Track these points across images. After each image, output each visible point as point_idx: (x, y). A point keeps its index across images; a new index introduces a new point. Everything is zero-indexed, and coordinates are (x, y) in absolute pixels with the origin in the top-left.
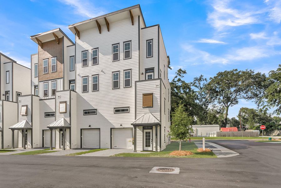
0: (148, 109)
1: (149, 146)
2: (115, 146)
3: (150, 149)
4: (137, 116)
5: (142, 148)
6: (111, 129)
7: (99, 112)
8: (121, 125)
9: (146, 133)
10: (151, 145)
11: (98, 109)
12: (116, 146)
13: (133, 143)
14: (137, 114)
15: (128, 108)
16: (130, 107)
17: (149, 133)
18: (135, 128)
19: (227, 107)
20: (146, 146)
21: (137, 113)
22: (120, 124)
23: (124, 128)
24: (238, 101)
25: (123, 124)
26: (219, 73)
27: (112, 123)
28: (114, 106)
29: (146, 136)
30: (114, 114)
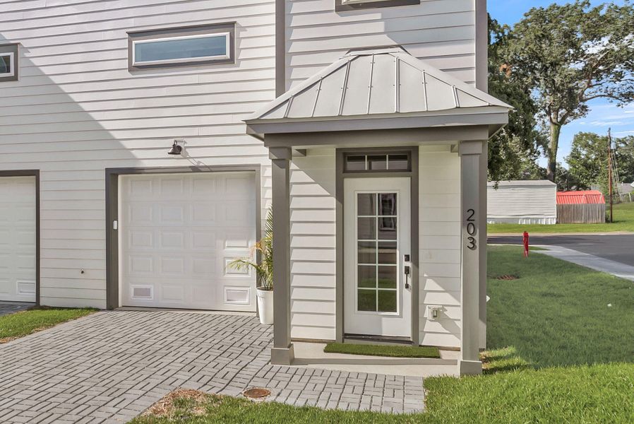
0: (376, 14)
1: (388, 303)
2: (138, 292)
3: (395, 324)
4: (295, 73)
5: (332, 321)
6: (112, 176)
7: (36, 62)
8: (177, 150)
9: (365, 201)
10: (404, 297)
11: (25, 44)
12: (146, 292)
13: (260, 274)
14: (295, 61)
15: (227, 34)
16: (241, 22)
17: (388, 202)
18: (281, 163)
19: (555, 124)
20: (366, 302)
21: (294, 48)
22: (170, 143)
23: (195, 169)
24: (586, 107)
25: (190, 142)
26: (532, 11)
27: (117, 135)
28: (132, 23)
29: (364, 229)
30: (127, 74)
